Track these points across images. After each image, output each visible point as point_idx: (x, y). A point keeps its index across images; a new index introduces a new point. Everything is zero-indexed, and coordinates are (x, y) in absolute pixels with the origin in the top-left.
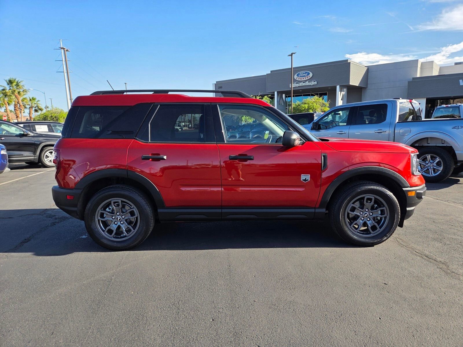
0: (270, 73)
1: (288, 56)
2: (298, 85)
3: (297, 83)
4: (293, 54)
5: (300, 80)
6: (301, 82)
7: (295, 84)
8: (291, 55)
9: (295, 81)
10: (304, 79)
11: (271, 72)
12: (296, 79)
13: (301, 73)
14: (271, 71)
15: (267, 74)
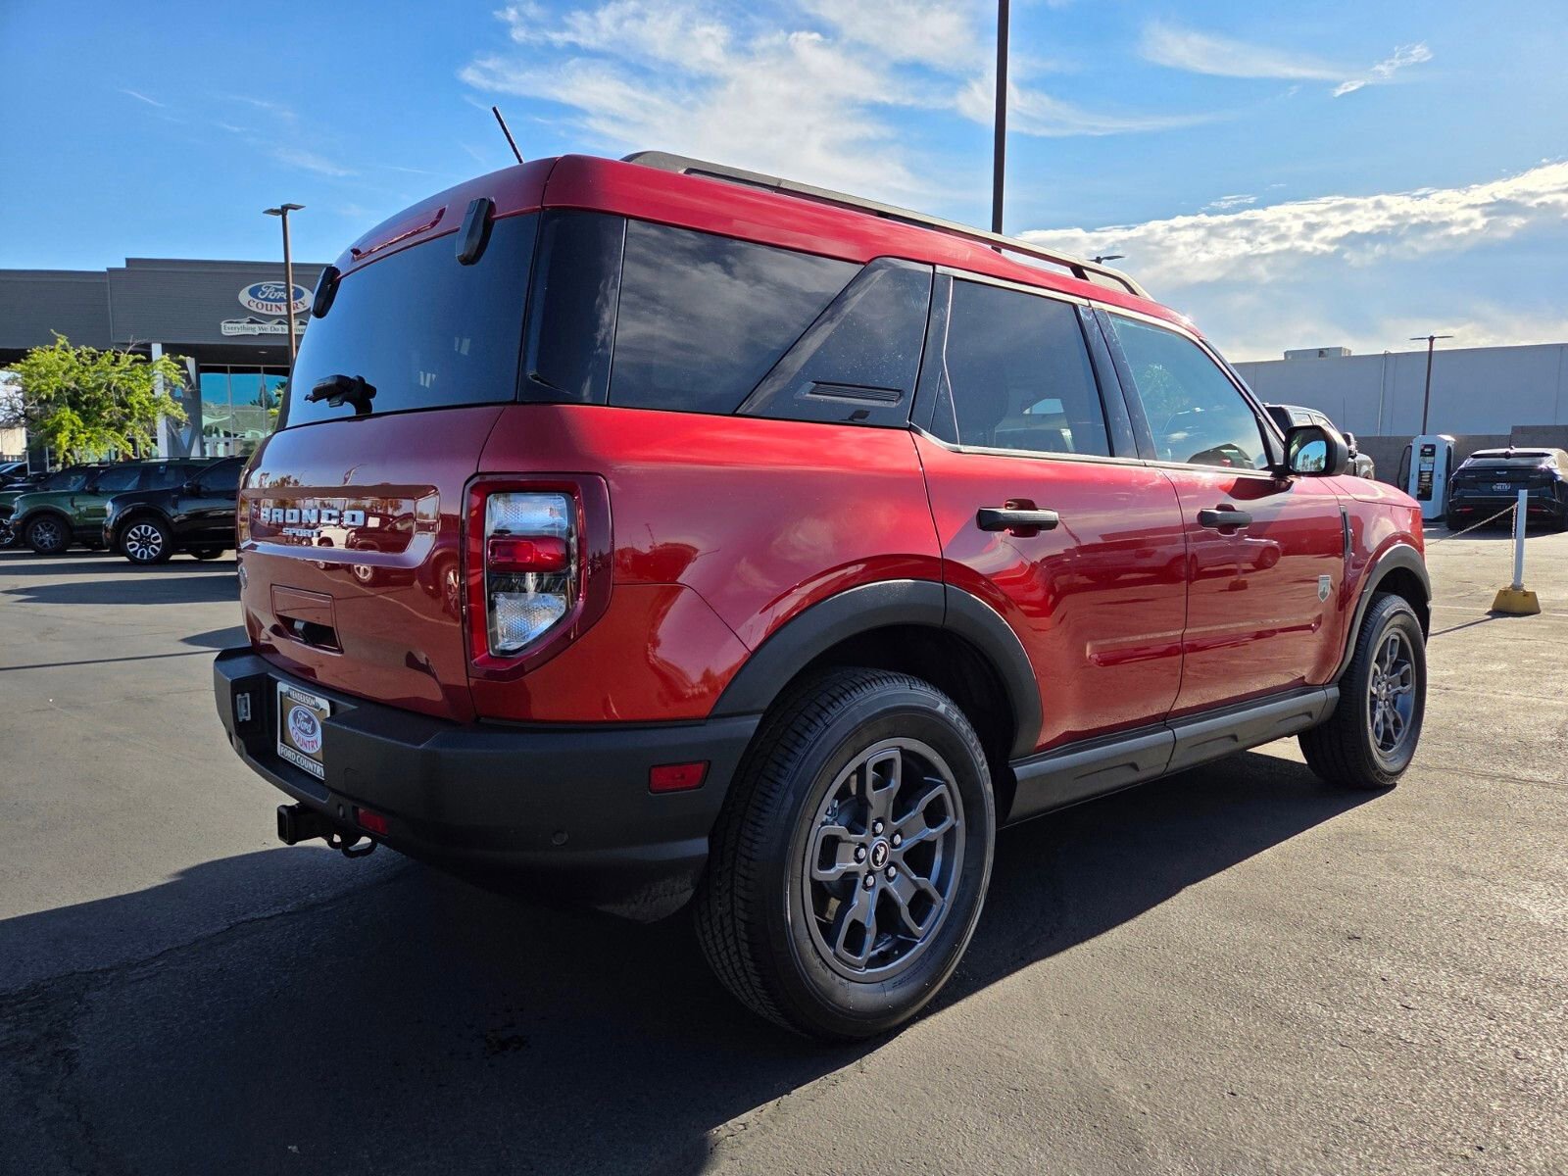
0: (124, 266)
1: (265, 212)
2: (256, 329)
3: (252, 322)
4: (289, 211)
5: (264, 311)
6: (269, 318)
7: (245, 325)
8: (283, 211)
9: (241, 312)
10: (280, 310)
11: (127, 265)
12: (248, 306)
13: (270, 287)
14: (128, 261)
15: (110, 270)
